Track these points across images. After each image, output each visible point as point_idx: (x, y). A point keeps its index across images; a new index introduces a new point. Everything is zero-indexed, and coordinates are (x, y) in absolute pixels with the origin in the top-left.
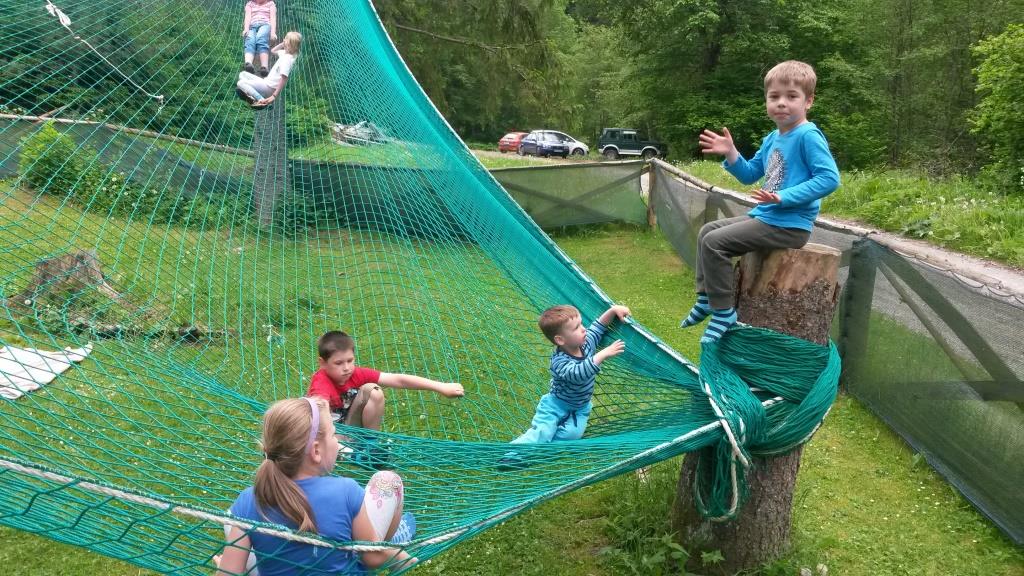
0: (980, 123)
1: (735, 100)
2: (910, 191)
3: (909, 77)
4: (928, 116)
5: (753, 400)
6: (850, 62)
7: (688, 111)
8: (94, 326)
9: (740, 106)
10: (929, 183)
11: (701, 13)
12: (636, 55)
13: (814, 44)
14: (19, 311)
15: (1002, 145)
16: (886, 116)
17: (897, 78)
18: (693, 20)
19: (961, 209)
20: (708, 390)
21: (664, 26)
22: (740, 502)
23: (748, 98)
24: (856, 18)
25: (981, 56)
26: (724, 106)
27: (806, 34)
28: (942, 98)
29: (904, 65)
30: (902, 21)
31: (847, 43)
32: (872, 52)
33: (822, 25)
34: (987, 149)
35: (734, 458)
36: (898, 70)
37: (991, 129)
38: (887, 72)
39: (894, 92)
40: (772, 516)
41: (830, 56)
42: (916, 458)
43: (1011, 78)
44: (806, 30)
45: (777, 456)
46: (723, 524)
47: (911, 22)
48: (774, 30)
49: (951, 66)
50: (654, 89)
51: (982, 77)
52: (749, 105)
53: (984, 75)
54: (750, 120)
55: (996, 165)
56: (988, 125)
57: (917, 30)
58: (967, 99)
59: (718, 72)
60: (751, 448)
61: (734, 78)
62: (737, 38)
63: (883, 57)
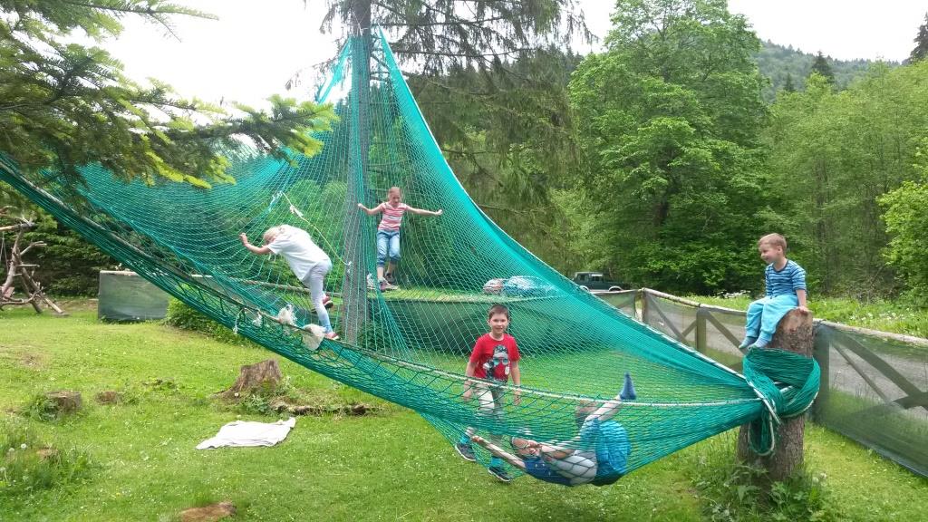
0: (893, 256)
1: (686, 246)
2: (845, 311)
3: (830, 224)
4: (851, 255)
5: (776, 389)
6: (780, 213)
7: (647, 256)
8: (291, 408)
9: (691, 250)
10: (858, 305)
11: (652, 179)
12: (598, 212)
13: (748, 200)
14: (230, 401)
15: (914, 274)
16: (814, 255)
17: (821, 224)
18: (646, 184)
19: (886, 322)
20: (751, 384)
21: (619, 188)
22: (776, 444)
23: (698, 244)
24: (780, 177)
25: (886, 205)
26: (677, 251)
27: (740, 192)
28: (861, 240)
29: (825, 213)
30: (819, 179)
31: (775, 198)
32: (797, 205)
33: (753, 185)
34: (902, 278)
35: (771, 418)
36: (820, 218)
37: (903, 262)
38: (812, 220)
39: (820, 236)
40: (794, 452)
41: (762, 209)
42: (870, 451)
43: (911, 222)
44: (740, 188)
45: (792, 418)
46: (769, 456)
47: (826, 179)
48: (712, 190)
49: (865, 213)
50: (616, 239)
51: (889, 221)
52: (698, 250)
53: (890, 220)
54: (700, 262)
55: (912, 291)
56: (900, 259)
57: (832, 185)
58: (882, 240)
59: (669, 225)
60: (780, 414)
61: (684, 229)
62: (683, 197)
63: (807, 208)
